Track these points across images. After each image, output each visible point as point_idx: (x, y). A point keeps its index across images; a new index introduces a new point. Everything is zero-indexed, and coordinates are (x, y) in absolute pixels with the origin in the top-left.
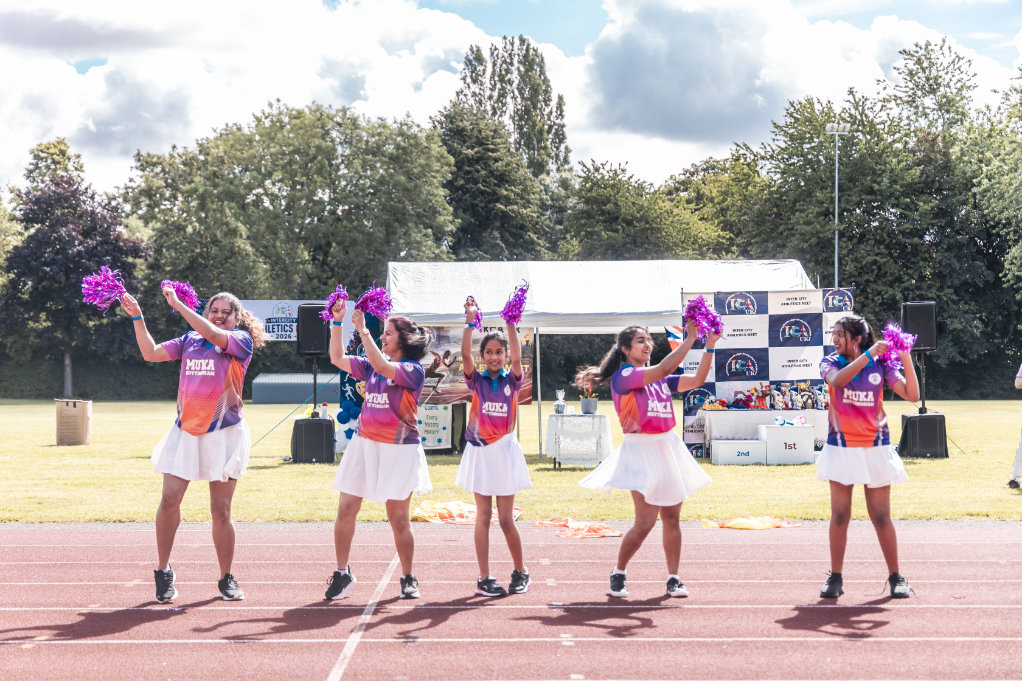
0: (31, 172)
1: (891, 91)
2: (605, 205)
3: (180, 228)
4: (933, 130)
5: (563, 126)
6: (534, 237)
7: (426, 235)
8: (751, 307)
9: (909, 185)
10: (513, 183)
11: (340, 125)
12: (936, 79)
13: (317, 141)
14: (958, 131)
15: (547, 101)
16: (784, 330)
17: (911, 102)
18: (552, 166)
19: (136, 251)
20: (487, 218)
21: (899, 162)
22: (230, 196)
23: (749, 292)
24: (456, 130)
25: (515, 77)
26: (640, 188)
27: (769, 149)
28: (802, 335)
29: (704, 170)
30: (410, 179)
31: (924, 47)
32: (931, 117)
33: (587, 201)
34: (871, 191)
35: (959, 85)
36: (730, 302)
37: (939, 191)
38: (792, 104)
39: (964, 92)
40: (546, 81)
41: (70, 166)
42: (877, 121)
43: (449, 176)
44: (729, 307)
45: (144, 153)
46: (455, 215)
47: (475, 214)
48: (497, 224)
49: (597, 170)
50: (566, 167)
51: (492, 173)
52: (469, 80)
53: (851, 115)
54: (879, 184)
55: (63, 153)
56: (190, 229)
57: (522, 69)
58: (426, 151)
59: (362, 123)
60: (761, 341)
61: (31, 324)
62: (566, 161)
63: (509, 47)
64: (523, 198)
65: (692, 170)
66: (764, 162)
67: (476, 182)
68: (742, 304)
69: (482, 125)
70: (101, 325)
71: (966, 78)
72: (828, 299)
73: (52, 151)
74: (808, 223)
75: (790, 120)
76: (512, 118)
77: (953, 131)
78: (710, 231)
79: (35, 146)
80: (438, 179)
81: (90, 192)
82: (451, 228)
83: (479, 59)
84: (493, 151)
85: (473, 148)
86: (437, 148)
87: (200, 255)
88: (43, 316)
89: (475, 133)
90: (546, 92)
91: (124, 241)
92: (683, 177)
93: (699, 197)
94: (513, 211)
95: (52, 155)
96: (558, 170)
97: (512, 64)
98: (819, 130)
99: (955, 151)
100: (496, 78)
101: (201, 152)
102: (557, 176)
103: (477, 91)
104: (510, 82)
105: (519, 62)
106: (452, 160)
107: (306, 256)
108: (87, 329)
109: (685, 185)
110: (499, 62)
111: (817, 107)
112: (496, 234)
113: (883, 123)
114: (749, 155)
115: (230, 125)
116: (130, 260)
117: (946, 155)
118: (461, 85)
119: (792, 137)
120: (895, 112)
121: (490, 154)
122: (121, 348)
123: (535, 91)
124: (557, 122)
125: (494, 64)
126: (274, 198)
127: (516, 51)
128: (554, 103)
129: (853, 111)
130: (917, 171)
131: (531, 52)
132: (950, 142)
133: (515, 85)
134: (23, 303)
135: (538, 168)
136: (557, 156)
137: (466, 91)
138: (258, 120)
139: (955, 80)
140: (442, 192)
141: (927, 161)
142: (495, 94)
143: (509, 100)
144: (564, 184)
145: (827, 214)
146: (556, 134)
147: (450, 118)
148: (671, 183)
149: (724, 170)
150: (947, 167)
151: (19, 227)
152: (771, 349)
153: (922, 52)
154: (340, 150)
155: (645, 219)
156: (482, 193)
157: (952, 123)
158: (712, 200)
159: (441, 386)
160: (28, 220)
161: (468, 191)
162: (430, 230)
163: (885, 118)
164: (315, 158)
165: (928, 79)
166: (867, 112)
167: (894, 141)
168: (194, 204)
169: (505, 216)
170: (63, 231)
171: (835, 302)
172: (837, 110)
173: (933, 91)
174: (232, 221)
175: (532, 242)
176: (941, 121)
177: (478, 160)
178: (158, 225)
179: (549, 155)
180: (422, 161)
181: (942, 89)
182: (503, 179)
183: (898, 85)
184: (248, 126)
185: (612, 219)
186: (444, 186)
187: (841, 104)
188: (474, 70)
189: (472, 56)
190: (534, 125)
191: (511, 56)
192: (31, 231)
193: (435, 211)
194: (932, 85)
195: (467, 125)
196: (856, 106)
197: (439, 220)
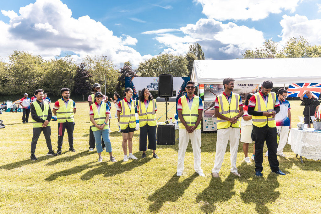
1: (262, 49)
11: (170, 56)
12: (270, 46)
13: (167, 59)
14: (275, 55)
15: (202, 54)
22: (153, 68)
30: (181, 65)
32: (269, 52)
35: (274, 47)
38: (246, 51)
40: (201, 50)
42: (261, 53)
43: (188, 64)
45: (141, 63)
46: (189, 71)
52: (190, 50)
53: (256, 52)
55: (129, 64)
57: (198, 49)
58: (184, 60)
59: (173, 56)
61: (122, 89)
69: (193, 57)
71: (275, 46)
73: (127, 63)
75: (245, 54)
80: (186, 65)
82: (188, 73)
83: (191, 47)
85: (191, 60)
86: (185, 60)
90: (202, 52)
91: (136, 76)
97: (196, 48)
98: (251, 55)
100: (194, 50)
104: (196, 51)
106: (188, 61)
110: (194, 48)
111: (250, 51)
113: (262, 53)
115: (153, 58)
118: (189, 51)
120: (263, 52)
123: (200, 52)
124: (203, 57)
131: (199, 46)
133: (197, 51)
134: (121, 86)
138: (158, 57)
140: (187, 67)
143: (196, 53)
147: (188, 56)
151: (120, 74)
153: (268, 42)
154: (170, 60)
157: (273, 54)
160: (121, 72)
164: (166, 62)
166: (259, 52)
168: (148, 69)
170: (127, 74)
174: (154, 72)
178: (142, 73)
180: (183, 62)
181: (271, 48)
183: (264, 47)
184: (156, 58)
186: (187, 65)
187: (254, 50)
188: (191, 49)
189: (190, 47)
190: (200, 57)
191: (196, 46)
192: (122, 74)
193: (185, 70)
194: (270, 47)
195: (190, 57)
196: (257, 50)
197: (186, 72)
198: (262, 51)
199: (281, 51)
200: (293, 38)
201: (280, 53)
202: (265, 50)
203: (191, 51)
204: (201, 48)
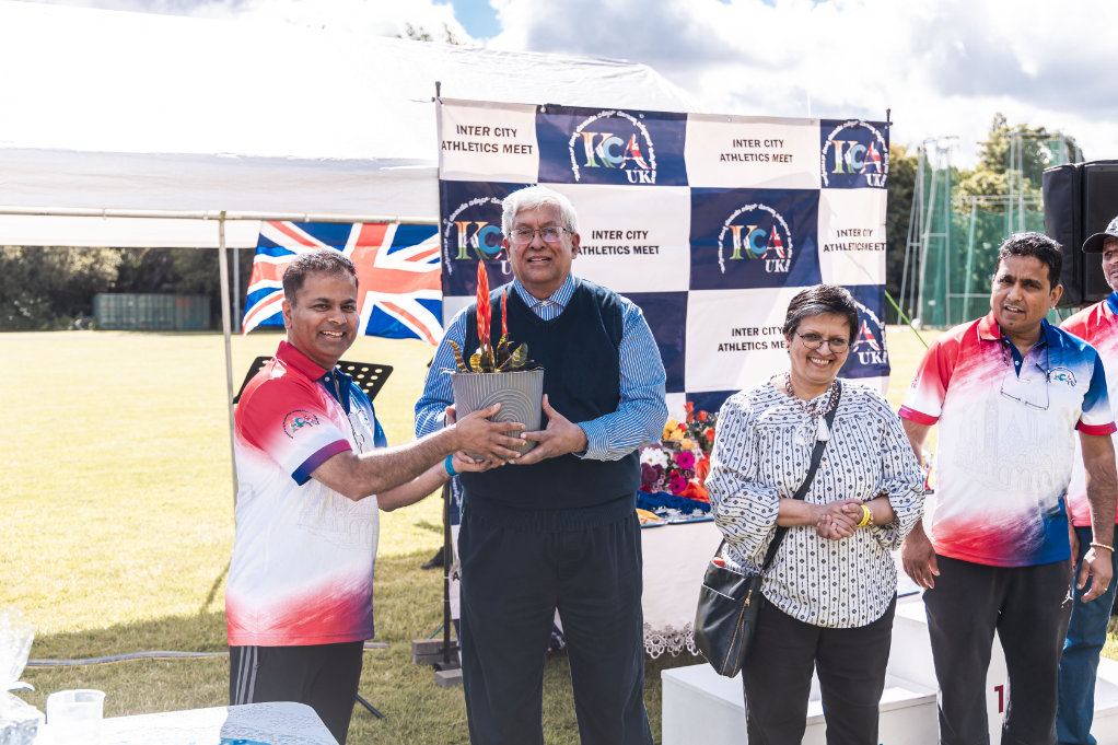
8: (639, 160)
16: (729, 234)
23: (635, 113)
28: (772, 255)
36: (580, 143)
44: (582, 159)
60: (669, 270)
68: (614, 150)
72: (832, 149)
152: (693, 295)
171: (850, 158)
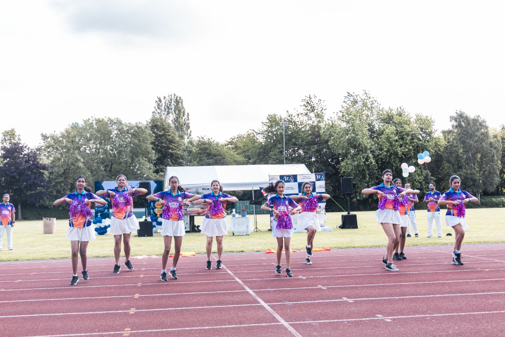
0: (2, 141)
1: (299, 112)
2: (206, 150)
3: (59, 159)
4: (314, 124)
5: (189, 123)
6: (181, 161)
7: (146, 161)
8: (292, 180)
9: (307, 142)
10: (175, 143)
11: (115, 123)
12: (314, 107)
14: (322, 125)
15: (184, 115)
17: (306, 114)
18: (186, 137)
19: (44, 167)
20: (166, 155)
21: (304, 135)
23: (291, 175)
24: (155, 125)
25: (173, 107)
26: (217, 144)
27: (261, 131)
29: (237, 138)
30: (140, 141)
31: (309, 96)
32: (313, 120)
33: (200, 149)
34: (295, 144)
35: (321, 109)
36: (285, 178)
37: (316, 144)
38: (269, 115)
39: (323, 111)
40: (183, 108)
41: (16, 139)
42: (296, 121)
43: (154, 141)
46: (155, 154)
47: (162, 154)
48: (169, 157)
49: (203, 138)
50: (190, 137)
51: (167, 140)
52: (157, 108)
53: (288, 119)
54: (298, 142)
55: (14, 134)
56: (62, 160)
57: (175, 104)
58: (144, 132)
59: (123, 122)
62: (190, 135)
63: (170, 97)
64: (178, 148)
65: (233, 138)
66: (259, 135)
67: (162, 143)
68: (289, 179)
70: (32, 194)
71: (323, 106)
72: (317, 177)
73: (10, 133)
74: (275, 155)
75: (267, 121)
76: (172, 121)
77: (319, 124)
78: (240, 158)
79: (3, 132)
80: (149, 142)
81: (27, 147)
82: (154, 158)
83: (160, 101)
84: (168, 132)
85: (160, 132)
86: (149, 131)
87: (67, 169)
88: (10, 191)
89: (162, 126)
90: (183, 112)
91: (40, 164)
92: (230, 141)
93: (236, 147)
94: (175, 153)
95: (10, 135)
96: (188, 138)
97: (171, 102)
98: (277, 124)
99: (322, 132)
100: (166, 107)
101: (66, 133)
102: (188, 140)
103: (160, 112)
104: (171, 109)
105: (174, 102)
106: (154, 135)
107: (103, 169)
108: (26, 194)
109: (231, 143)
110: (167, 102)
111: (277, 116)
112: (169, 160)
113: (298, 122)
114: (254, 133)
115: (74, 123)
116: (42, 171)
117: (318, 132)
118: (154, 110)
119: (269, 127)
120: (301, 118)
121: (167, 133)
122: (39, 202)
123: (179, 111)
124: (187, 122)
125: (165, 103)
126: (90, 150)
127: (173, 98)
128: (186, 116)
129: (289, 118)
130: (310, 138)
131: (178, 98)
132: (319, 128)
133: (173, 109)
135: (182, 137)
136: (187, 133)
137: (156, 112)
138: (85, 121)
139: (320, 107)
140: (151, 146)
141: (313, 134)
142: (166, 113)
143: (171, 115)
144: (191, 142)
145: (281, 152)
146: (187, 126)
147: (153, 121)
148: (226, 143)
149: (243, 138)
150: (319, 136)
153: (309, 99)
154: (115, 132)
155: (219, 155)
156: (164, 147)
157: (319, 122)
158: (240, 148)
159: (188, 209)
160: (5, 157)
161: (159, 146)
162: (147, 159)
163: (299, 120)
165: (311, 108)
166: (293, 118)
167: (302, 128)
169: (172, 154)
170: (18, 161)
172: (283, 118)
173: (313, 111)
174: (78, 157)
175: (181, 163)
176: (316, 121)
177: (163, 135)
178: (51, 159)
179: (185, 133)
180: (144, 136)
181: (316, 111)
182: (171, 142)
183: (302, 110)
184: (81, 123)
185: (209, 155)
186: (152, 143)
187: (284, 116)
188: (158, 105)
189: (158, 100)
190: (179, 123)
191: (171, 100)
192: (5, 161)
193: (148, 153)
194: (313, 109)
195: (159, 124)
196: (289, 116)
197: (150, 156)
198: (300, 116)
199: (333, 118)
200: (353, 94)
201: (330, 122)
202: (304, 114)
203: (159, 108)
204: (182, 103)
